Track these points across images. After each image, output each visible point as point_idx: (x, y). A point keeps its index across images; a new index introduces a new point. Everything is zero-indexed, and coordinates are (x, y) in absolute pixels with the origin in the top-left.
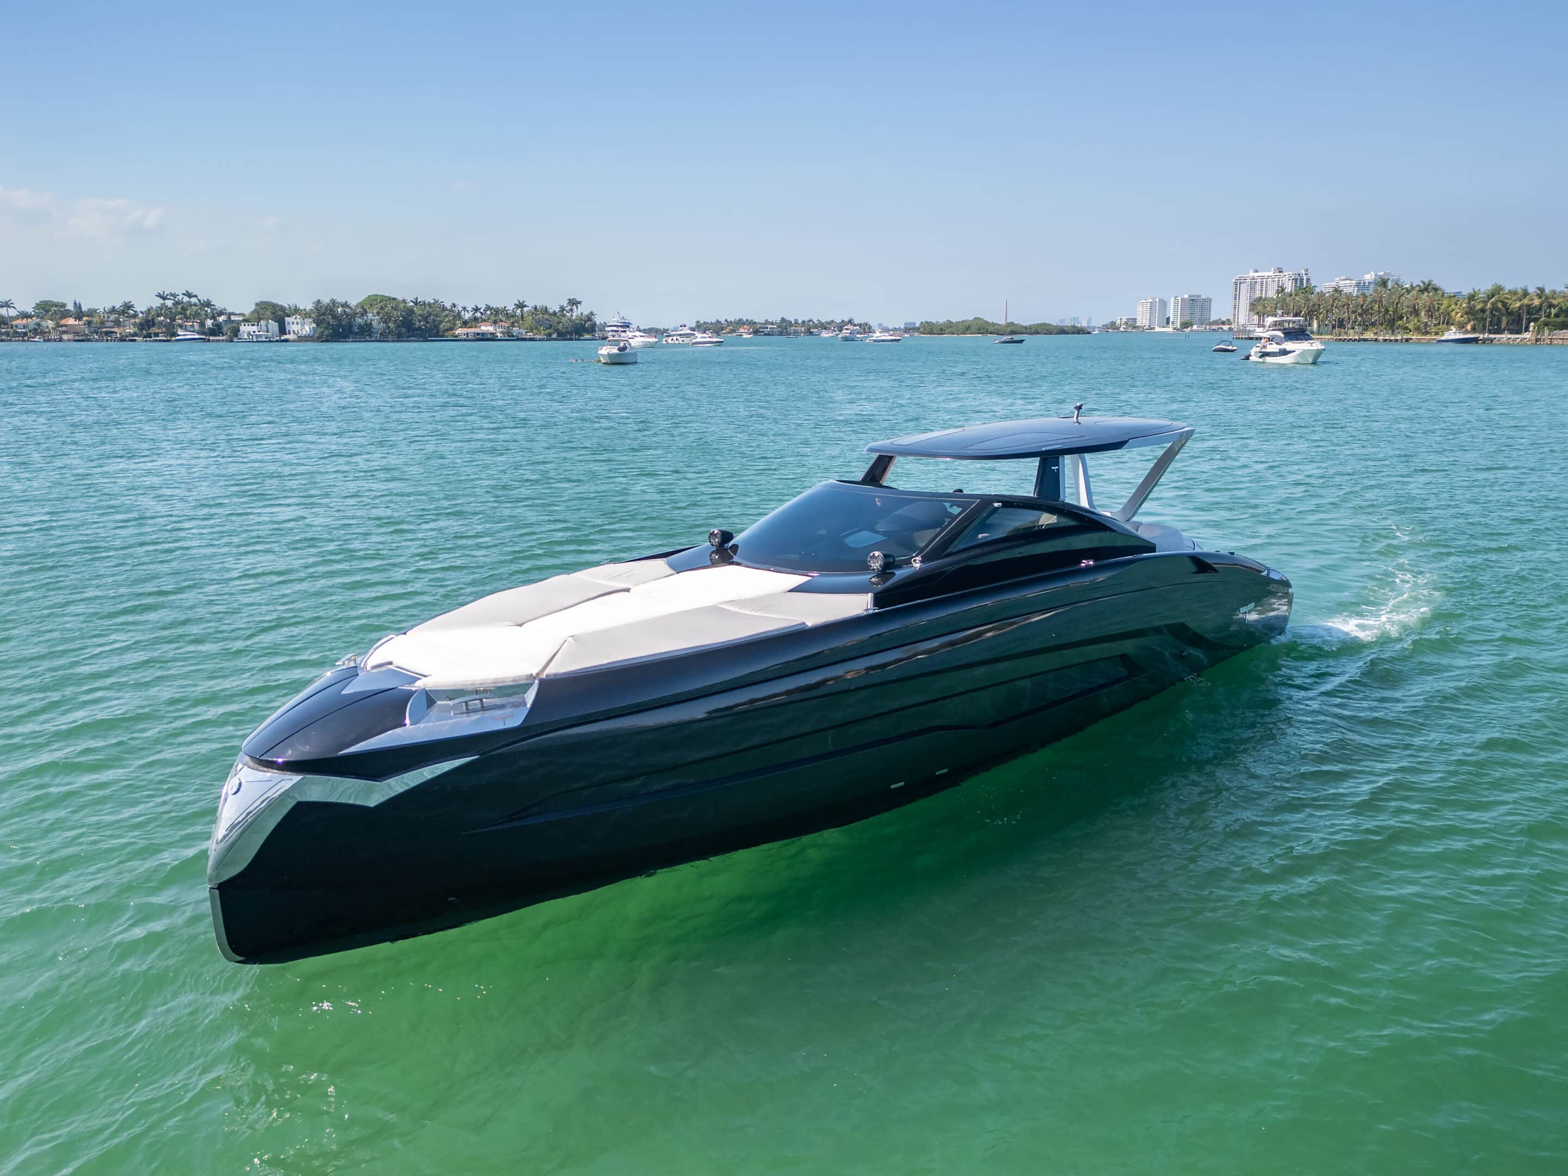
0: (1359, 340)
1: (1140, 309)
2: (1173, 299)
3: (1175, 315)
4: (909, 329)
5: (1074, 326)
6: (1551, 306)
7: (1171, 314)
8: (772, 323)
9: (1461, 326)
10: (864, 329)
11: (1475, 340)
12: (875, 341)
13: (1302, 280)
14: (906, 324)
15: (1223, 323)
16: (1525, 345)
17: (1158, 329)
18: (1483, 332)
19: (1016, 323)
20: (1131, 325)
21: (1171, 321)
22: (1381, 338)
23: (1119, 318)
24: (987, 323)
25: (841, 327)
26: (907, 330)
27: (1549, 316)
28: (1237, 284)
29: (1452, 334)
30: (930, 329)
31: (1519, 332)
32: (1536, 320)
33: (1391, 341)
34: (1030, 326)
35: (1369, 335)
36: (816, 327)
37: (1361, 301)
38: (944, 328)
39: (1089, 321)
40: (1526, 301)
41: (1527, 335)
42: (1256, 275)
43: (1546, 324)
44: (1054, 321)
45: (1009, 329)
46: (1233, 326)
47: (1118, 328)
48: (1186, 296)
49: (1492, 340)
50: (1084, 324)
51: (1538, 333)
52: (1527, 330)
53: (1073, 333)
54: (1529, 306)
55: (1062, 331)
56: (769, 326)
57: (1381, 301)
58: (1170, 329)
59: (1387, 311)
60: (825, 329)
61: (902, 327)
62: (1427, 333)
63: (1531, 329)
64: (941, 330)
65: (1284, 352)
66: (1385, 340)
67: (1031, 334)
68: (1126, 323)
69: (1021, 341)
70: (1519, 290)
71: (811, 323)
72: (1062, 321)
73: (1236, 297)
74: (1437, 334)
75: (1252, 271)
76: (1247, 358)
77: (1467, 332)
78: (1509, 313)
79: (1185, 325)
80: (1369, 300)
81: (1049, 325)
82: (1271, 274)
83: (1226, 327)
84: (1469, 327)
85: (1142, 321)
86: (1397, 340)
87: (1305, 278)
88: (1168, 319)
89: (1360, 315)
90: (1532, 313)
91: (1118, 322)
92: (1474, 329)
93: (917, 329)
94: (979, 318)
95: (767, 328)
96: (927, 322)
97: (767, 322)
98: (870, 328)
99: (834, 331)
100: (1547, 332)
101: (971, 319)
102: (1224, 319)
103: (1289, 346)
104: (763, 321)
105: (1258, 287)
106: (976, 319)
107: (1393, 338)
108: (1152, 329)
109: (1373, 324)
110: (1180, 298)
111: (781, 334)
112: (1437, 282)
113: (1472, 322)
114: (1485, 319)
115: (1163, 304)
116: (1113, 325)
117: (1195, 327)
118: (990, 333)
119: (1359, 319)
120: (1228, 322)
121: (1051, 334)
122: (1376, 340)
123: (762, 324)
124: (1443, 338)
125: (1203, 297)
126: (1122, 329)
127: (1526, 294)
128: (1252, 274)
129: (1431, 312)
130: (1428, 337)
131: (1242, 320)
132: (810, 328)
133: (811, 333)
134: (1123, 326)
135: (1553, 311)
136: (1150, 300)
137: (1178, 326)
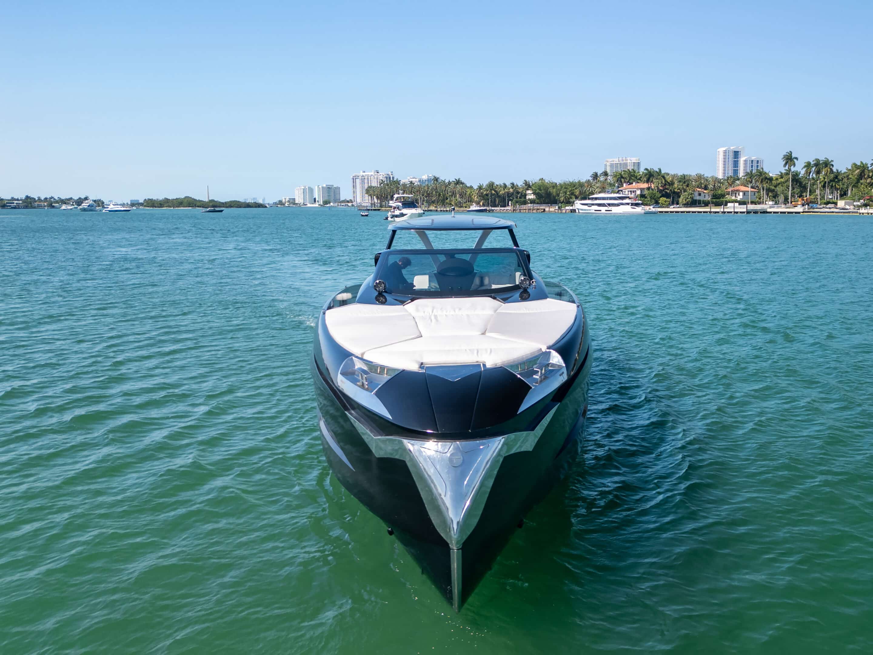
0: (428, 211)
1: (296, 192)
2: (316, 187)
3: (319, 195)
4: (133, 204)
5: (255, 203)
6: (518, 193)
7: (316, 196)
8: (18, 200)
9: (478, 203)
10: (98, 204)
11: (485, 211)
12: (110, 211)
13: (390, 178)
14: (131, 201)
15: (348, 202)
16: (508, 213)
17: (309, 205)
18: (488, 206)
19: (216, 200)
20: (292, 203)
21: (317, 200)
22: (439, 209)
23: (284, 198)
24: (195, 200)
25: (79, 202)
26: (133, 205)
27: (517, 198)
28: (354, 179)
29: (474, 207)
30: (151, 203)
31: (505, 207)
32: (511, 200)
33: (444, 211)
34: (225, 202)
35: (432, 208)
36: (57, 202)
37: (426, 188)
38: (162, 203)
39: (264, 200)
40: (506, 190)
41: (508, 208)
42: (364, 174)
43: (517, 202)
44: (242, 200)
45: (211, 204)
46: (354, 204)
47: (284, 204)
48: (325, 186)
49: (493, 210)
50: (261, 201)
51: (514, 207)
52: (508, 205)
53: (256, 207)
54: (508, 193)
55: (248, 206)
56: (15, 202)
57: (436, 189)
58: (316, 205)
59: (440, 195)
60: (65, 203)
61: (129, 203)
62: (461, 207)
63: (510, 204)
64: (161, 204)
65: (402, 215)
66: (441, 211)
67: (227, 207)
68: (289, 201)
69: (221, 211)
70: (502, 185)
71: (52, 200)
72: (245, 199)
73: (354, 187)
74: (466, 207)
75: (361, 172)
76: (387, 218)
77: (480, 206)
78: (499, 196)
79: (326, 203)
80: (430, 188)
81: (239, 202)
82: (373, 173)
83: (350, 204)
84: (481, 204)
85: (299, 200)
86: (447, 211)
87: (391, 176)
88: (315, 199)
89: (426, 197)
90: (510, 196)
91: (284, 201)
92: (484, 205)
93: (142, 204)
94: (188, 197)
95: (13, 203)
96: (149, 199)
97: (13, 199)
98: (103, 203)
99: (73, 205)
100: (518, 206)
101: (183, 197)
102: (348, 199)
103: (405, 211)
104: (10, 198)
105: (366, 181)
106: (186, 197)
107: (445, 209)
108: (305, 205)
109: (433, 202)
110: (320, 187)
111: (26, 207)
112: (463, 180)
113: (482, 201)
114: (488, 199)
115: (311, 190)
116: (280, 202)
117: (332, 204)
118: (198, 207)
119: (425, 199)
120: (351, 201)
121: (240, 207)
122: (437, 211)
123: (8, 200)
124: (470, 209)
125: (335, 186)
126: (286, 205)
127: (505, 186)
128: (362, 173)
129: (461, 196)
130: (462, 209)
131: (359, 200)
132: (51, 203)
133: (53, 207)
134: (287, 203)
135: (519, 196)
136: (303, 188)
137: (322, 203)
